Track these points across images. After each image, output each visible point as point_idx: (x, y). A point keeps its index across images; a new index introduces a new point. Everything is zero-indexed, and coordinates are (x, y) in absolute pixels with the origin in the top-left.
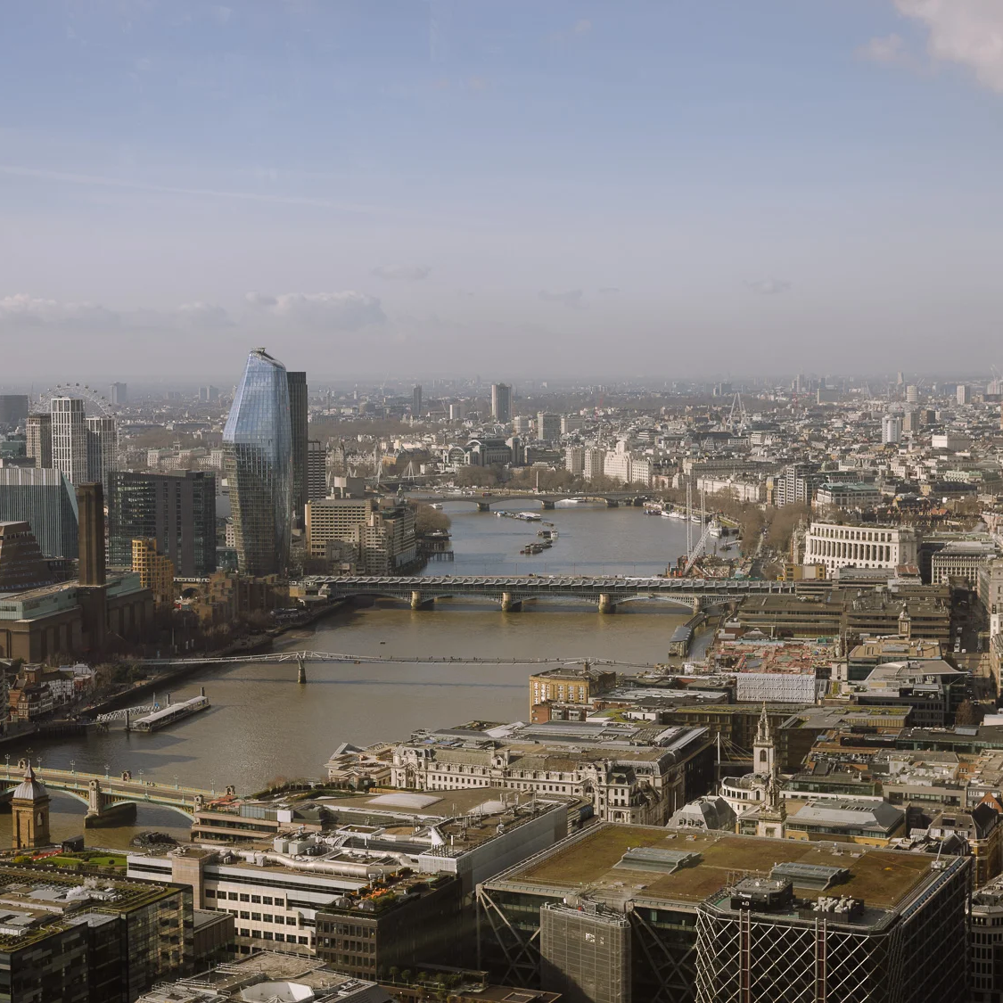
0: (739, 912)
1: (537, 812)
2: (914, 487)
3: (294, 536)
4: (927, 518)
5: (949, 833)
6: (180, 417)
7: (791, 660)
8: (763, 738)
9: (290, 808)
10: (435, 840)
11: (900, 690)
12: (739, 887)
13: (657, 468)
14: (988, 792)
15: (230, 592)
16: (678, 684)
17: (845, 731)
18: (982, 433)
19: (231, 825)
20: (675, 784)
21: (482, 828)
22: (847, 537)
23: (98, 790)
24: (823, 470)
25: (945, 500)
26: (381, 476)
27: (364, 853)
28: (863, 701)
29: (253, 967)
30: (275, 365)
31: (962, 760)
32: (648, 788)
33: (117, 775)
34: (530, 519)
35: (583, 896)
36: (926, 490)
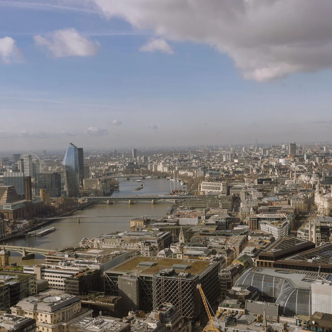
0: (161, 276)
1: (121, 254)
2: (229, 172)
3: (80, 187)
4: (231, 180)
5: (220, 256)
6: (59, 158)
7: (193, 215)
8: (181, 234)
9: (68, 254)
10: (96, 261)
11: (216, 222)
12: (162, 271)
13: (169, 169)
14: (231, 245)
15: (63, 201)
16: (165, 221)
17: (201, 232)
18: (247, 159)
19: (54, 258)
20: (161, 246)
21: (107, 258)
22: (210, 185)
23: (25, 251)
24: (208, 169)
25: (236, 175)
26: (104, 172)
27: (79, 265)
28: (207, 225)
29: (47, 293)
30: (74, 147)
31: (227, 238)
32: (154, 247)
33: (30, 247)
34: (139, 182)
35: (128, 274)
36: (231, 173)
